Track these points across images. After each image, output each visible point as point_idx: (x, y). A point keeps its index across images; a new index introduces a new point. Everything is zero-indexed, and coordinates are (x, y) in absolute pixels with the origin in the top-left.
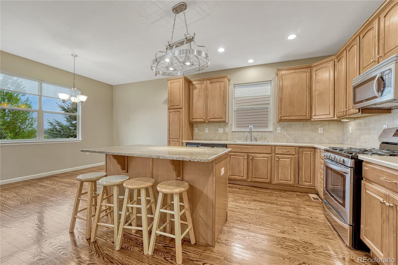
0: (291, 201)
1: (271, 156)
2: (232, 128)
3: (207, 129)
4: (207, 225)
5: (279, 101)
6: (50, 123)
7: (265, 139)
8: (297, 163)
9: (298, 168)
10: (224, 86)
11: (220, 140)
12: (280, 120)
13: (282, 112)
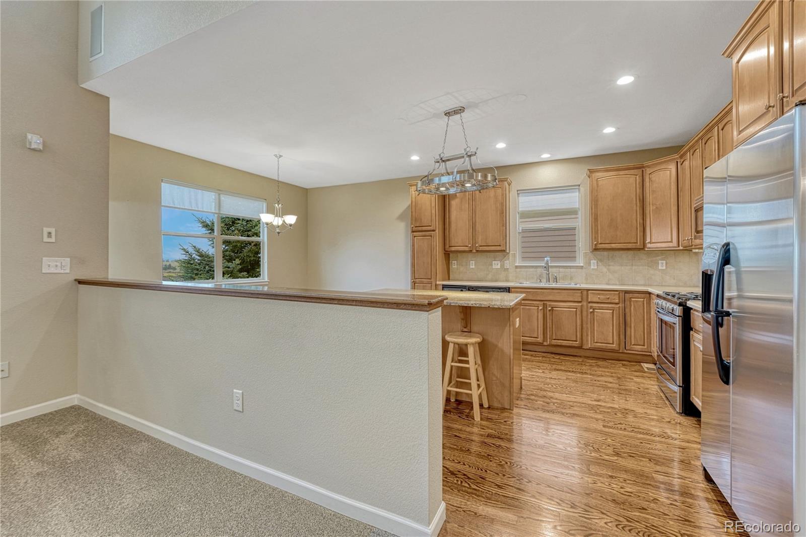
0: (613, 371)
1: (582, 305)
2: (515, 261)
3: (474, 262)
4: (503, 385)
5: (593, 220)
6: (184, 250)
7: (571, 278)
8: (622, 316)
9: (625, 324)
10: (503, 195)
11: (496, 281)
12: (595, 249)
13: (598, 237)
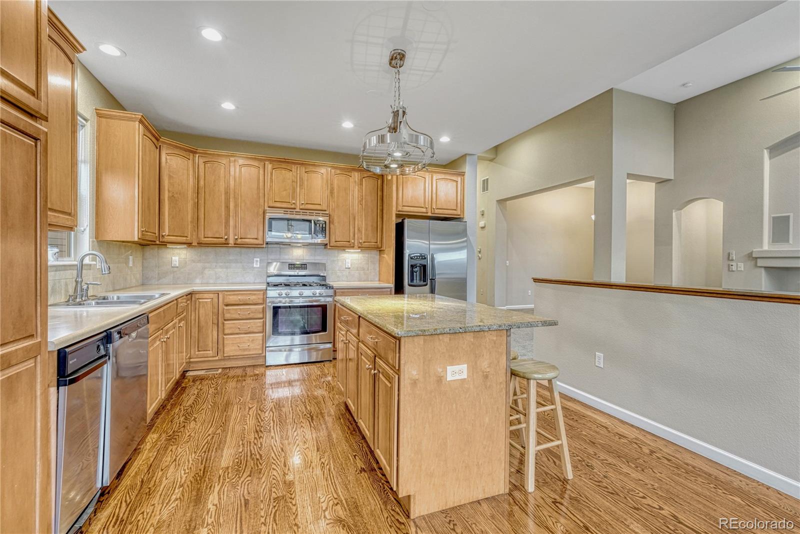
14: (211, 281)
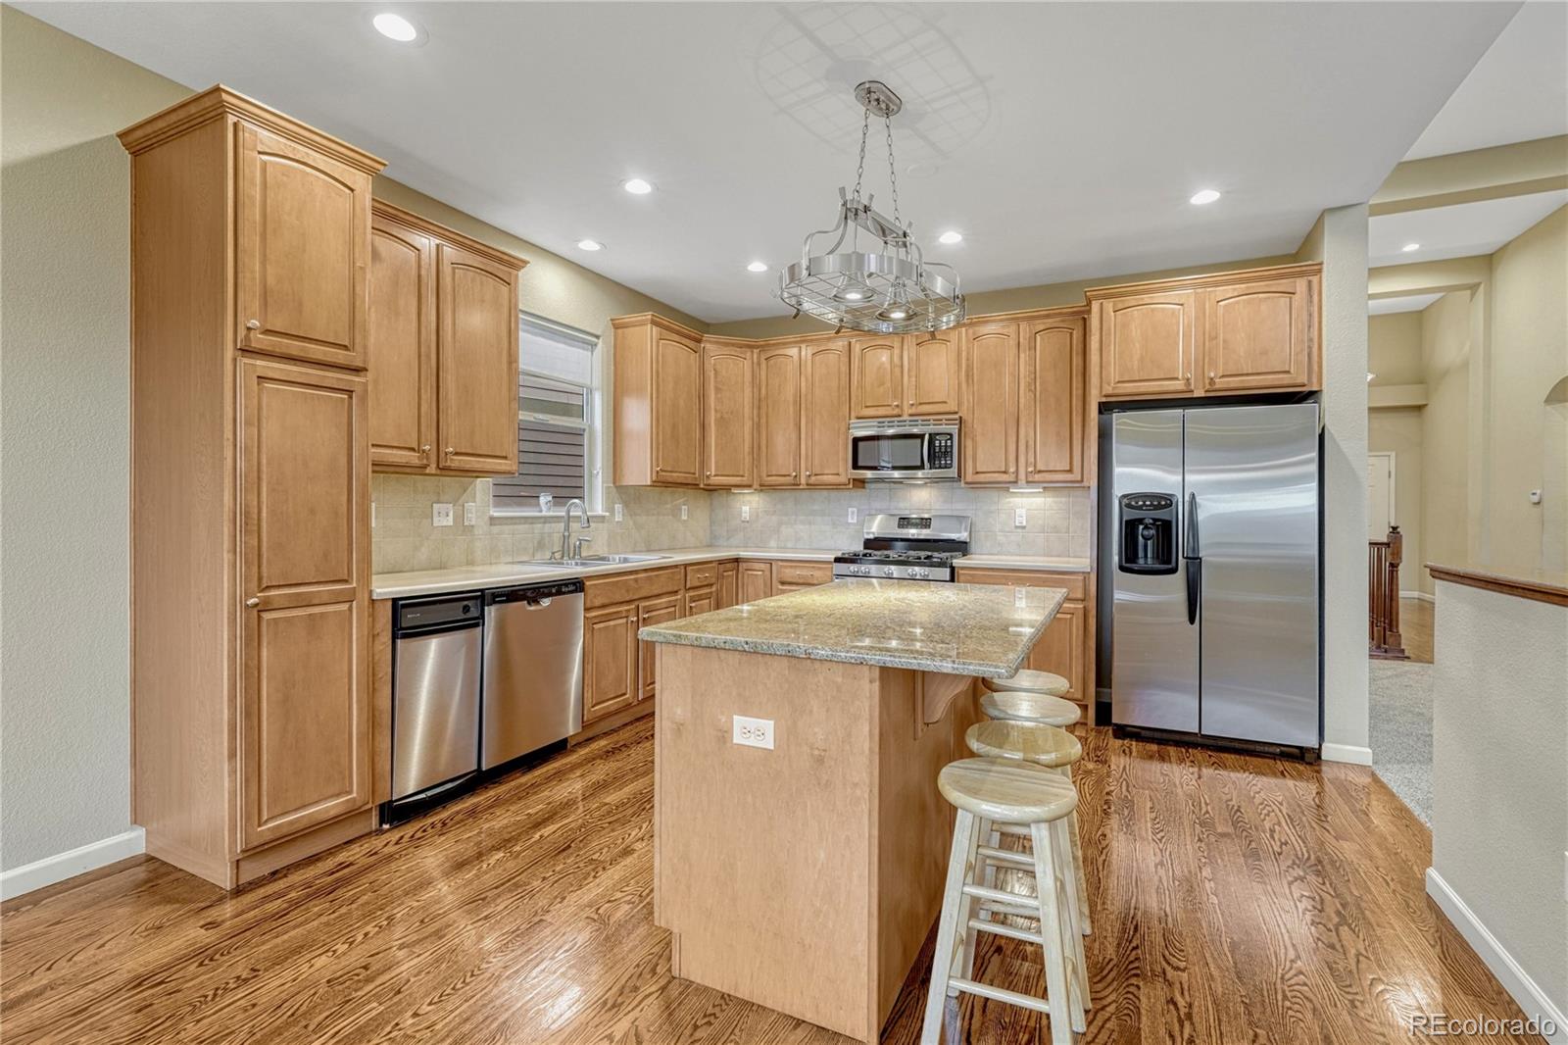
1: (681, 598)
2: (488, 505)
13: (660, 457)
14: (789, 545)
